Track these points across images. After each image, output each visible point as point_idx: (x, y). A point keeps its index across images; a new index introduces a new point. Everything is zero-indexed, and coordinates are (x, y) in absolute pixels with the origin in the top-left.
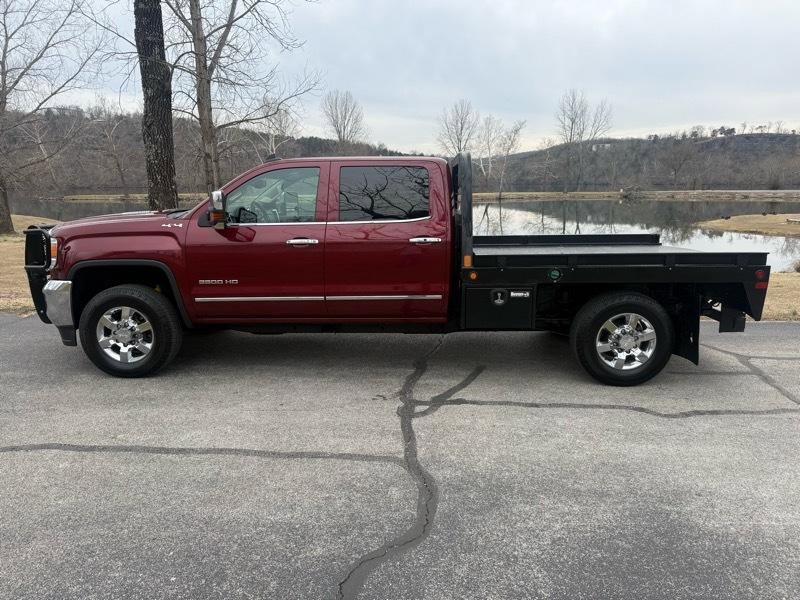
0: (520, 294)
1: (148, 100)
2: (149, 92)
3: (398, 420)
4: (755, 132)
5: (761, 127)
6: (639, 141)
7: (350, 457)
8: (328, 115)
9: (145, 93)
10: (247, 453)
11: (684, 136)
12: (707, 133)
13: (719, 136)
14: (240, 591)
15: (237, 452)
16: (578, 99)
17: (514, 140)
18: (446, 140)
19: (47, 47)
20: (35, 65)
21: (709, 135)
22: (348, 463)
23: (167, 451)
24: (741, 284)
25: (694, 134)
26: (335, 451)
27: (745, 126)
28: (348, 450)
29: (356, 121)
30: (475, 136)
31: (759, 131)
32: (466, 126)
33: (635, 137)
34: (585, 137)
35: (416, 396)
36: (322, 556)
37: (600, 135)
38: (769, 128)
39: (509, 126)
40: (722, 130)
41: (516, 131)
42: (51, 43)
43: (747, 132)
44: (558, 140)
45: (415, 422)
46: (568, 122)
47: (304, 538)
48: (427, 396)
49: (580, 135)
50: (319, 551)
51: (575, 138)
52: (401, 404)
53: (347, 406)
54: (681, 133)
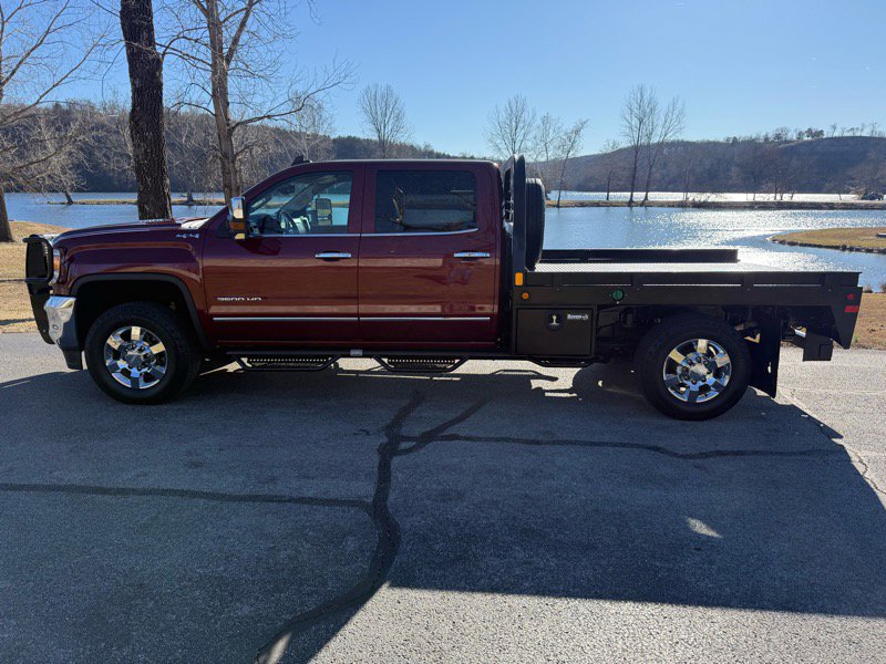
0: (578, 317)
1: (137, 92)
2: (137, 82)
3: (376, 459)
4: (846, 134)
5: (852, 129)
6: (716, 144)
7: (310, 501)
8: (366, 112)
9: (133, 84)
10: (194, 494)
11: (766, 139)
12: (792, 136)
13: (806, 138)
14: (141, 657)
15: (183, 493)
16: (646, 96)
17: (574, 141)
18: (498, 141)
19: (47, 33)
20: (34, 54)
21: (795, 138)
22: (306, 508)
23: (105, 491)
24: (829, 307)
25: (778, 136)
26: (295, 495)
27: (834, 128)
28: (310, 494)
29: (398, 118)
30: (530, 136)
31: (850, 134)
32: (521, 125)
33: (712, 139)
34: (655, 140)
35: (405, 431)
36: (247, 616)
37: (671, 137)
38: (862, 130)
39: (569, 126)
40: (810, 132)
41: (577, 132)
42: (52, 28)
43: (836, 134)
44: (625, 143)
45: (396, 461)
46: (635, 122)
47: (231, 594)
48: (417, 431)
49: (649, 136)
50: (246, 610)
51: (644, 141)
52: (385, 440)
53: (322, 442)
54: (763, 134)
